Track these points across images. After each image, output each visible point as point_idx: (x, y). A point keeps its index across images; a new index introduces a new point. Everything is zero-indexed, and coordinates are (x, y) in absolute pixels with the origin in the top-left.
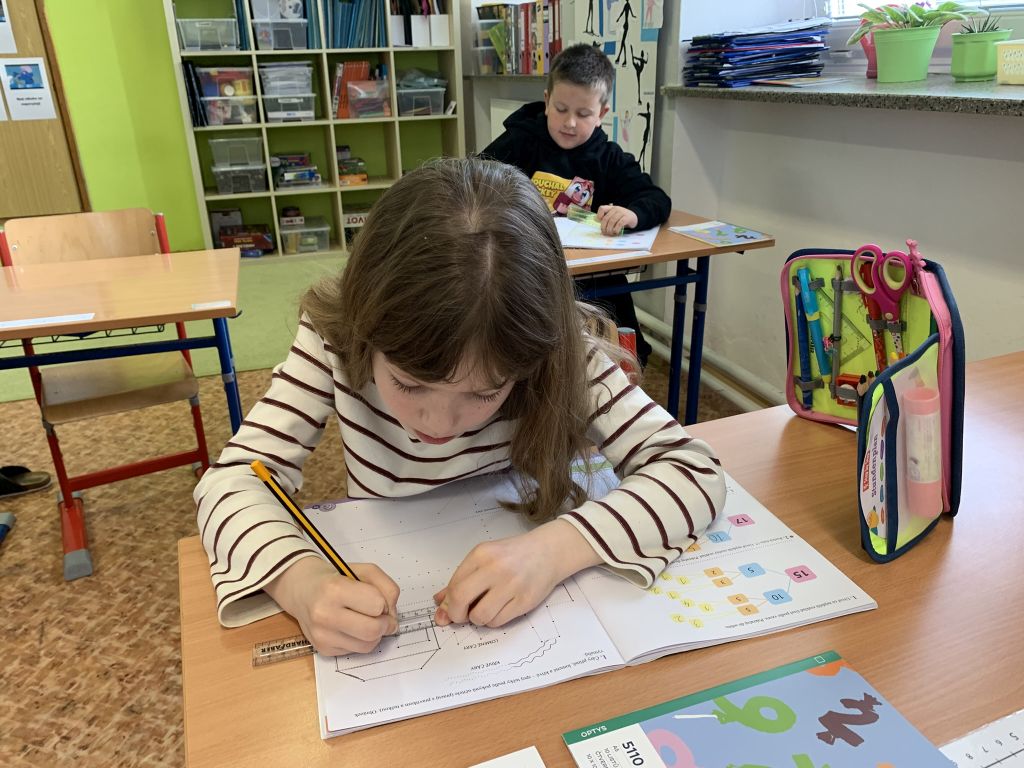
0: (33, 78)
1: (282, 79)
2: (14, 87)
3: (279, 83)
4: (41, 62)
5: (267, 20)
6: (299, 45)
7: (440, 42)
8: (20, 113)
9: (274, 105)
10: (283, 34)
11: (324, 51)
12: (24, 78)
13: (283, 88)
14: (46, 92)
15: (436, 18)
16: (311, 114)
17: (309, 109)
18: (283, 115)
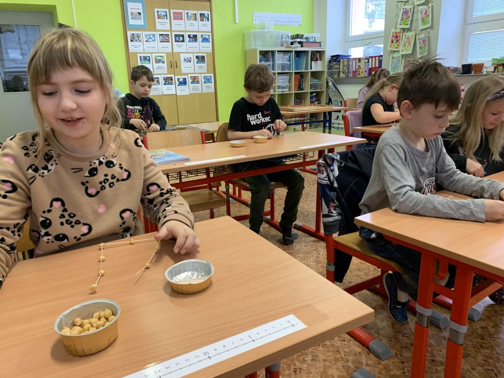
0: (210, 80)
1: (282, 79)
2: (205, 83)
3: (281, 81)
4: (212, 75)
5: (280, 63)
6: (287, 70)
7: (319, 69)
8: (205, 91)
9: (279, 87)
10: (283, 67)
11: (294, 71)
12: (207, 80)
13: (282, 82)
14: (213, 84)
15: (318, 62)
16: (288, 90)
17: (287, 88)
18: (281, 90)
